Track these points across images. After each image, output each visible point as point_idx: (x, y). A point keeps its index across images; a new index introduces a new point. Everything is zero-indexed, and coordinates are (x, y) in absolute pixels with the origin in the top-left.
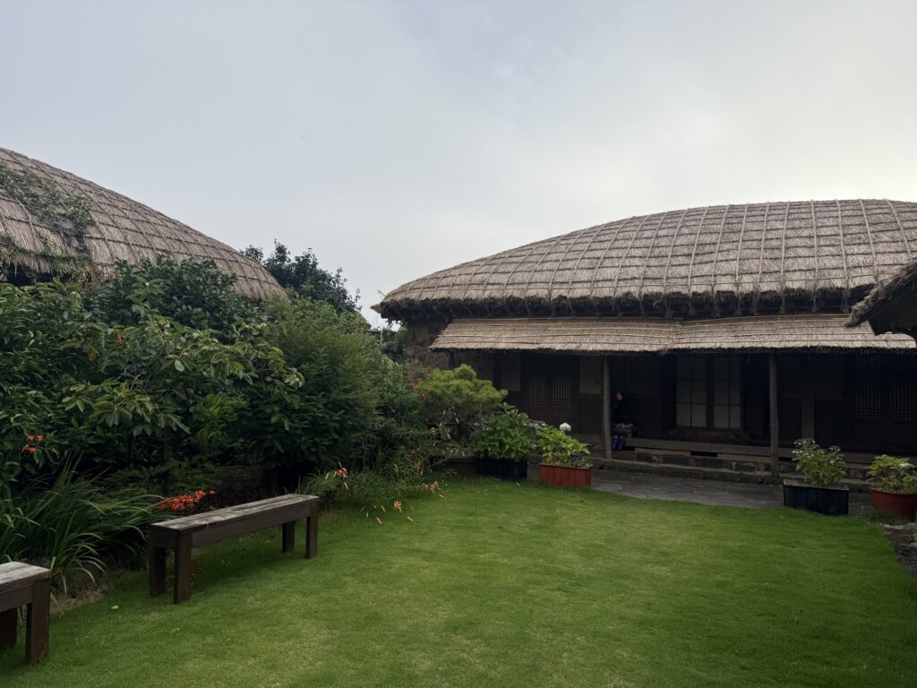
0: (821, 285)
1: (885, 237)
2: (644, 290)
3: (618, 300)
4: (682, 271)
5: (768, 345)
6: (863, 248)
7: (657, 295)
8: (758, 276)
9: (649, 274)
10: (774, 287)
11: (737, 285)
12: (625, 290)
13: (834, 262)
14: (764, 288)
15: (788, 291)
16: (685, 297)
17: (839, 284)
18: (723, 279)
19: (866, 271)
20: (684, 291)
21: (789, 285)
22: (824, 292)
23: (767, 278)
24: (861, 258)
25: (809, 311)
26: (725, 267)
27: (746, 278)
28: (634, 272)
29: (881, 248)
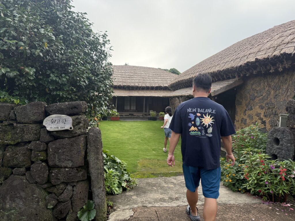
0: (151, 86)
1: (159, 77)
2: (123, 85)
3: (118, 86)
4: (129, 81)
5: (144, 96)
6: (156, 79)
7: (125, 86)
8: (142, 83)
9: (123, 81)
10: (145, 85)
11: (139, 85)
12: (120, 84)
13: (153, 82)
14: (143, 85)
15: (146, 86)
16: (130, 86)
17: (154, 86)
18: (136, 83)
19: (157, 84)
21: (147, 85)
22: (152, 87)
23: (143, 84)
24: (156, 81)
25: (149, 90)
26: (136, 81)
27: (140, 84)
28: (120, 80)
29: (159, 79)
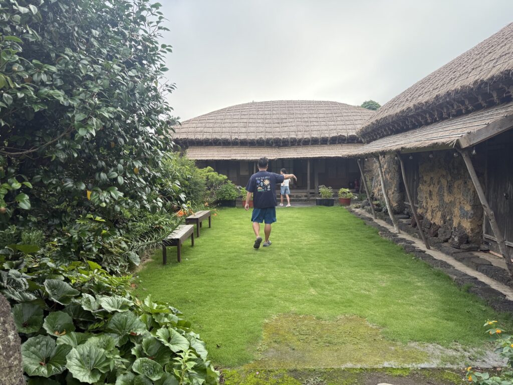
0: (322, 136)
1: (339, 119)
2: (267, 137)
3: (257, 140)
4: (278, 129)
5: (308, 156)
6: (333, 123)
7: (271, 139)
8: (303, 132)
9: (267, 131)
10: (308, 136)
11: (297, 135)
12: (260, 137)
13: (325, 128)
14: (305, 137)
15: (312, 138)
16: (280, 140)
17: (327, 135)
18: (292, 133)
19: (335, 131)
20: (280, 137)
21: (313, 136)
22: (323, 138)
23: (306, 133)
24: (333, 127)
25: (318, 144)
26: (292, 129)
27: (299, 133)
28: (261, 129)
29: (338, 123)
